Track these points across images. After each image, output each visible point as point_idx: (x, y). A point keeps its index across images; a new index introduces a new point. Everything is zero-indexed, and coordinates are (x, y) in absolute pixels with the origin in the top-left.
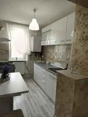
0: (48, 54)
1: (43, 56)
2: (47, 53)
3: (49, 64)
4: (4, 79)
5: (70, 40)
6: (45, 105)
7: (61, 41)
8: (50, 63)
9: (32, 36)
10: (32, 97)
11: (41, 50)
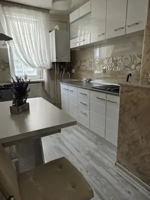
0: (83, 64)
1: (73, 71)
2: (81, 62)
3: (88, 82)
4: (20, 107)
5: (137, 24)
6: (94, 149)
7: (116, 30)
8: (90, 80)
9: (50, 32)
10: (67, 141)
11: (70, 58)
